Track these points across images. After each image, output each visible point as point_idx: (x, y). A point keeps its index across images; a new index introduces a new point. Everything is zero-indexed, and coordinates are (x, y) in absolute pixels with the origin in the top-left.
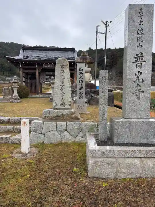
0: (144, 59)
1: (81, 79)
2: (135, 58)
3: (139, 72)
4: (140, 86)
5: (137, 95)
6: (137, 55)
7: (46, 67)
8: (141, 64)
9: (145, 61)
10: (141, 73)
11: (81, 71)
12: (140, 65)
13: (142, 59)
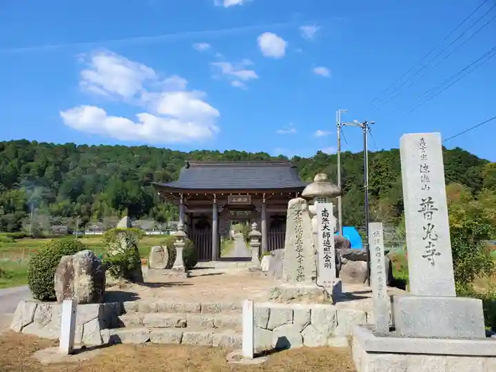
0: (435, 206)
1: (326, 231)
2: (422, 205)
3: (429, 225)
4: (433, 246)
5: (429, 259)
6: (423, 200)
7: (234, 201)
8: (432, 213)
9: (436, 209)
10: (433, 226)
11: (325, 216)
12: (430, 214)
13: (432, 206)
